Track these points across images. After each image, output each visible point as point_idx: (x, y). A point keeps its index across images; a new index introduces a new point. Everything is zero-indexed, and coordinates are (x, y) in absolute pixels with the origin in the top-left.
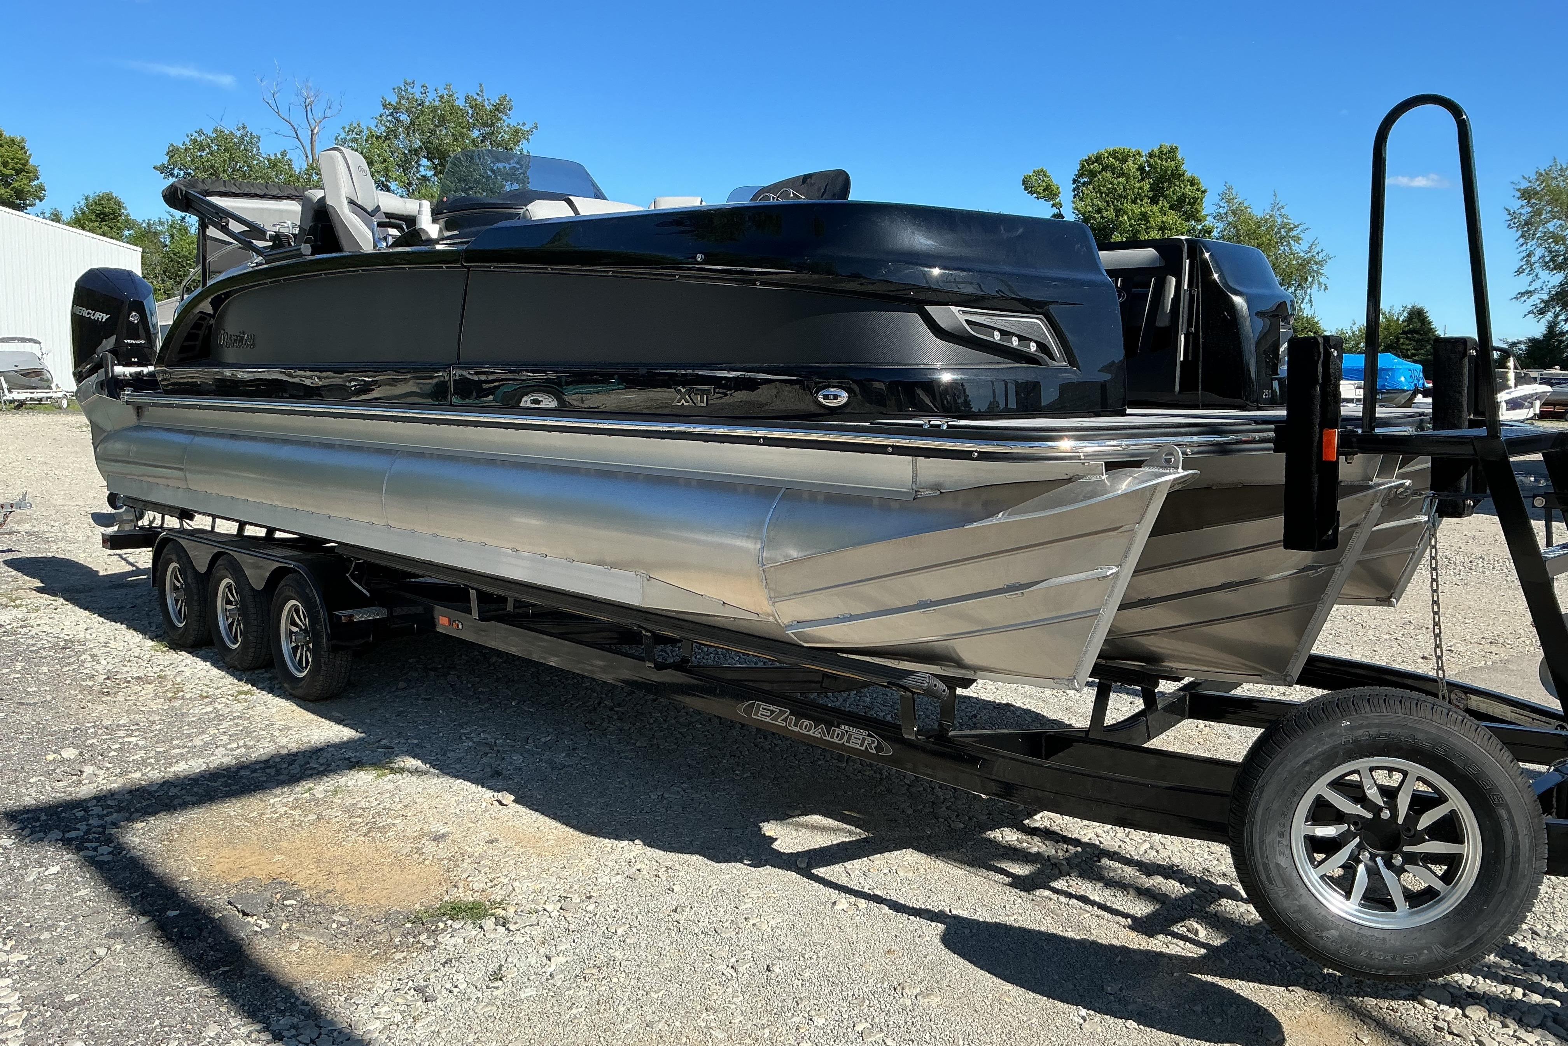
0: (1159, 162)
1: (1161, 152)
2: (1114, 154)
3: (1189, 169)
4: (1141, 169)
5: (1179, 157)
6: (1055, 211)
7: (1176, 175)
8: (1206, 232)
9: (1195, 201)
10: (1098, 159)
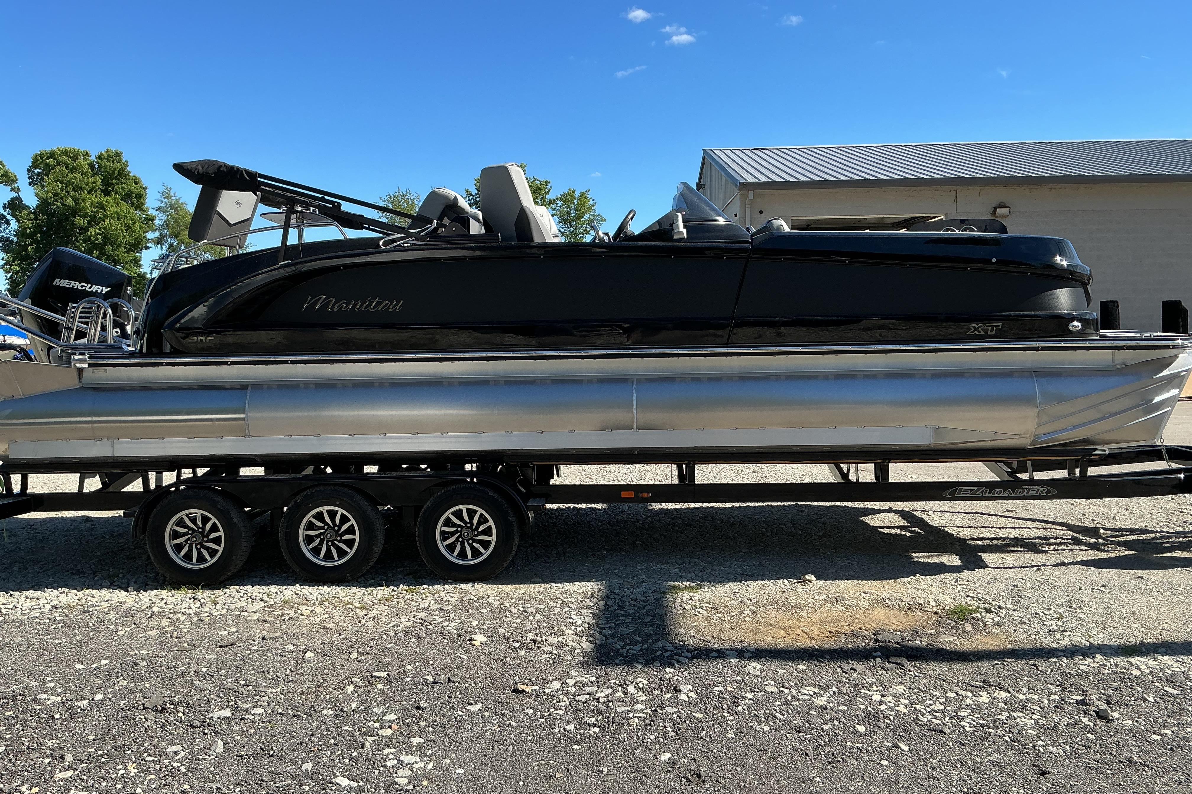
0: (107, 164)
1: (108, 155)
2: (66, 153)
3: (133, 170)
4: (91, 166)
5: (124, 160)
6: (14, 194)
7: (122, 174)
8: (150, 220)
9: (140, 196)
10: (52, 155)
